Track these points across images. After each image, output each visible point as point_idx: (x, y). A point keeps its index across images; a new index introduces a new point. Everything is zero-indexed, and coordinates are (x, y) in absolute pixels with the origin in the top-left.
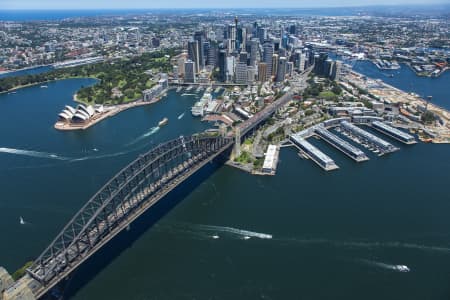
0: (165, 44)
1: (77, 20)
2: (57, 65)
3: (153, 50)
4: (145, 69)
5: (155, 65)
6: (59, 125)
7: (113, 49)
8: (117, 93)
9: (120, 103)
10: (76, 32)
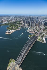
0: (18, 20)
1: (3, 16)
2: (2, 23)
3: (16, 21)
4: (17, 24)
5: (18, 23)
6: (6, 33)
7: (10, 21)
8: (14, 28)
9: (15, 30)
10: (3, 18)
